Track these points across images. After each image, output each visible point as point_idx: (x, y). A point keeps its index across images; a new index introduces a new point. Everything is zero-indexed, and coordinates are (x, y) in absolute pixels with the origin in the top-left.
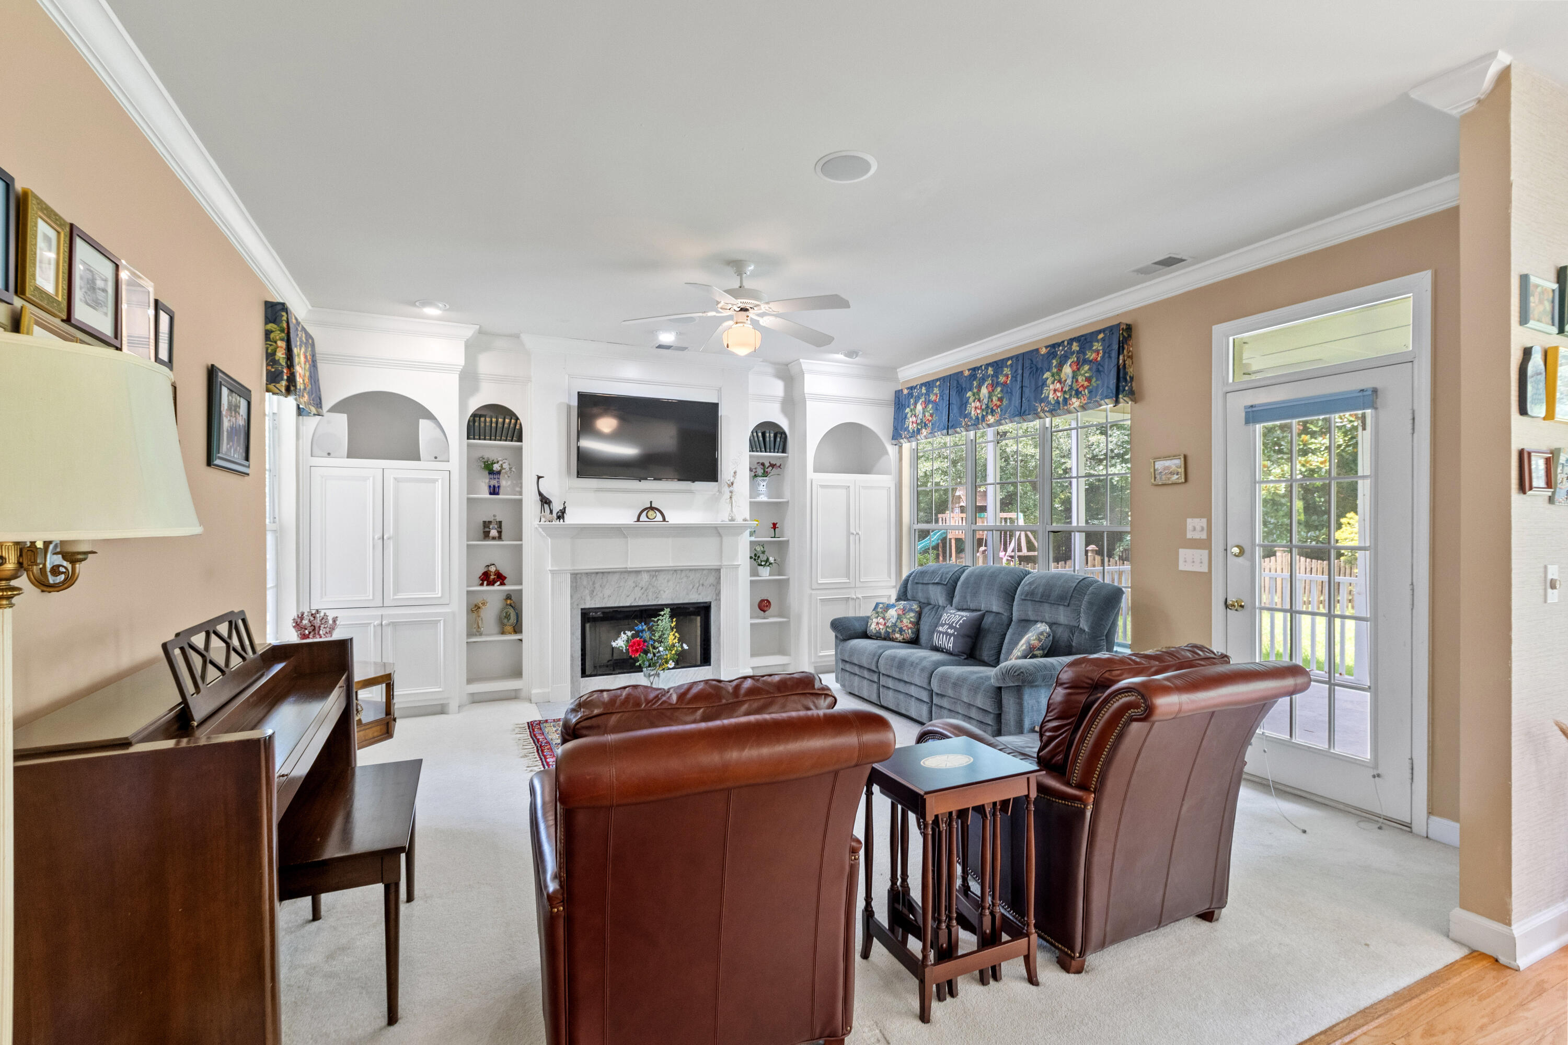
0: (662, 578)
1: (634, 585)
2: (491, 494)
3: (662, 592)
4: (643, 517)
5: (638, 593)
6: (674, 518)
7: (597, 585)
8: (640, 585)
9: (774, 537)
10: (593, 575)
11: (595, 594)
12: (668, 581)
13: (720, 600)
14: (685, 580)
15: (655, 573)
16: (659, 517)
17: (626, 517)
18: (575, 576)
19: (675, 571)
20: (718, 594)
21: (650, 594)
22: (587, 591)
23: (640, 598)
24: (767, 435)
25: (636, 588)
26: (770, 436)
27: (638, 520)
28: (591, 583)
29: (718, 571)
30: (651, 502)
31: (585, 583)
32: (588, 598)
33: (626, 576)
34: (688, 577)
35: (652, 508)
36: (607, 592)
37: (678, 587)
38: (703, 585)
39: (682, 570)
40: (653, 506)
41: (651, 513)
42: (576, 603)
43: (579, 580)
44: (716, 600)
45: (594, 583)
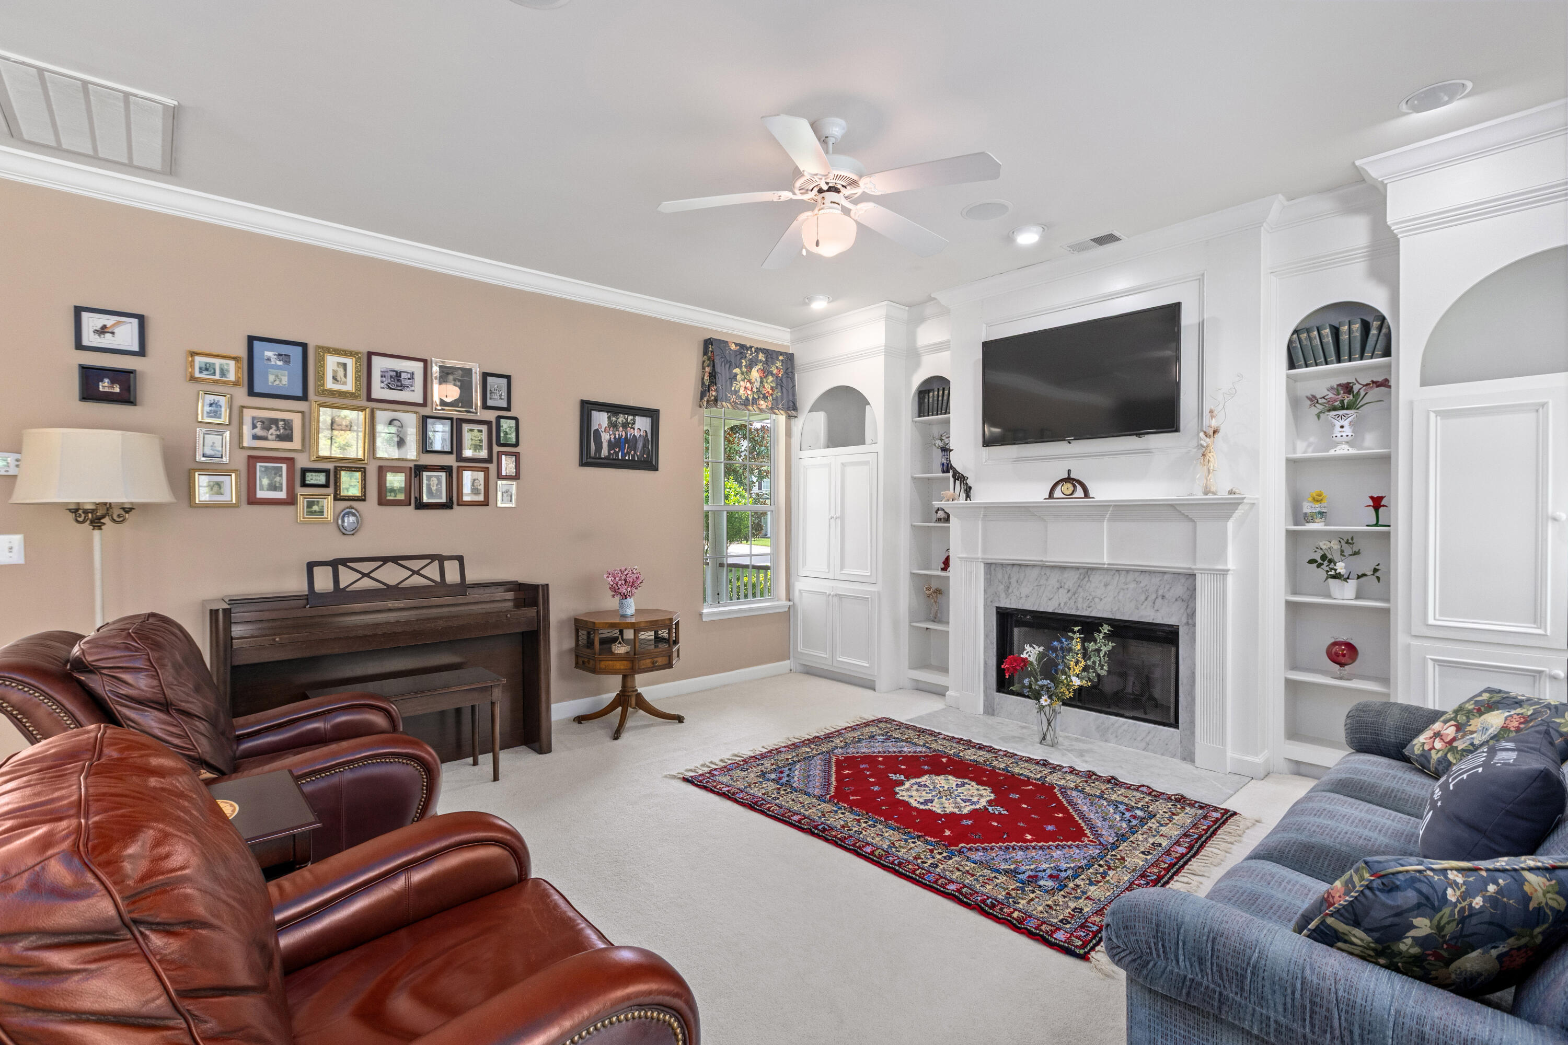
0: (1096, 578)
1: (1057, 585)
2: (943, 472)
3: (1097, 600)
4: (1057, 493)
5: (1062, 596)
6: (1102, 492)
7: (1013, 580)
8: (1066, 587)
9: (1377, 525)
10: (1009, 568)
11: (1010, 591)
12: (1106, 585)
13: (1194, 625)
14: (1132, 585)
15: (1088, 571)
16: (1080, 492)
17: (1036, 493)
18: (990, 567)
19: (1118, 571)
20: (1192, 615)
21: (1080, 600)
22: (1002, 587)
23: (1065, 604)
24: (1345, 328)
25: (1061, 590)
26: (1351, 330)
27: (1051, 496)
28: (1006, 577)
29: (1191, 576)
30: (1069, 471)
31: (1000, 576)
32: (1003, 595)
33: (1048, 572)
34: (1138, 583)
35: (1069, 480)
36: (1025, 591)
37: (1121, 594)
38: (1163, 597)
39: (1128, 571)
40: (1072, 476)
41: (1068, 488)
42: (990, 600)
43: (993, 572)
44: (1187, 624)
45: (1009, 578)
